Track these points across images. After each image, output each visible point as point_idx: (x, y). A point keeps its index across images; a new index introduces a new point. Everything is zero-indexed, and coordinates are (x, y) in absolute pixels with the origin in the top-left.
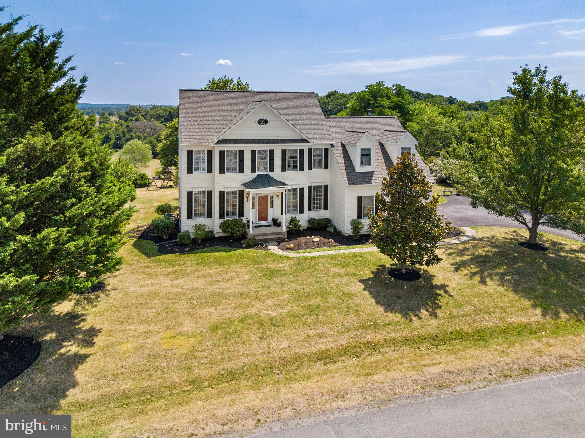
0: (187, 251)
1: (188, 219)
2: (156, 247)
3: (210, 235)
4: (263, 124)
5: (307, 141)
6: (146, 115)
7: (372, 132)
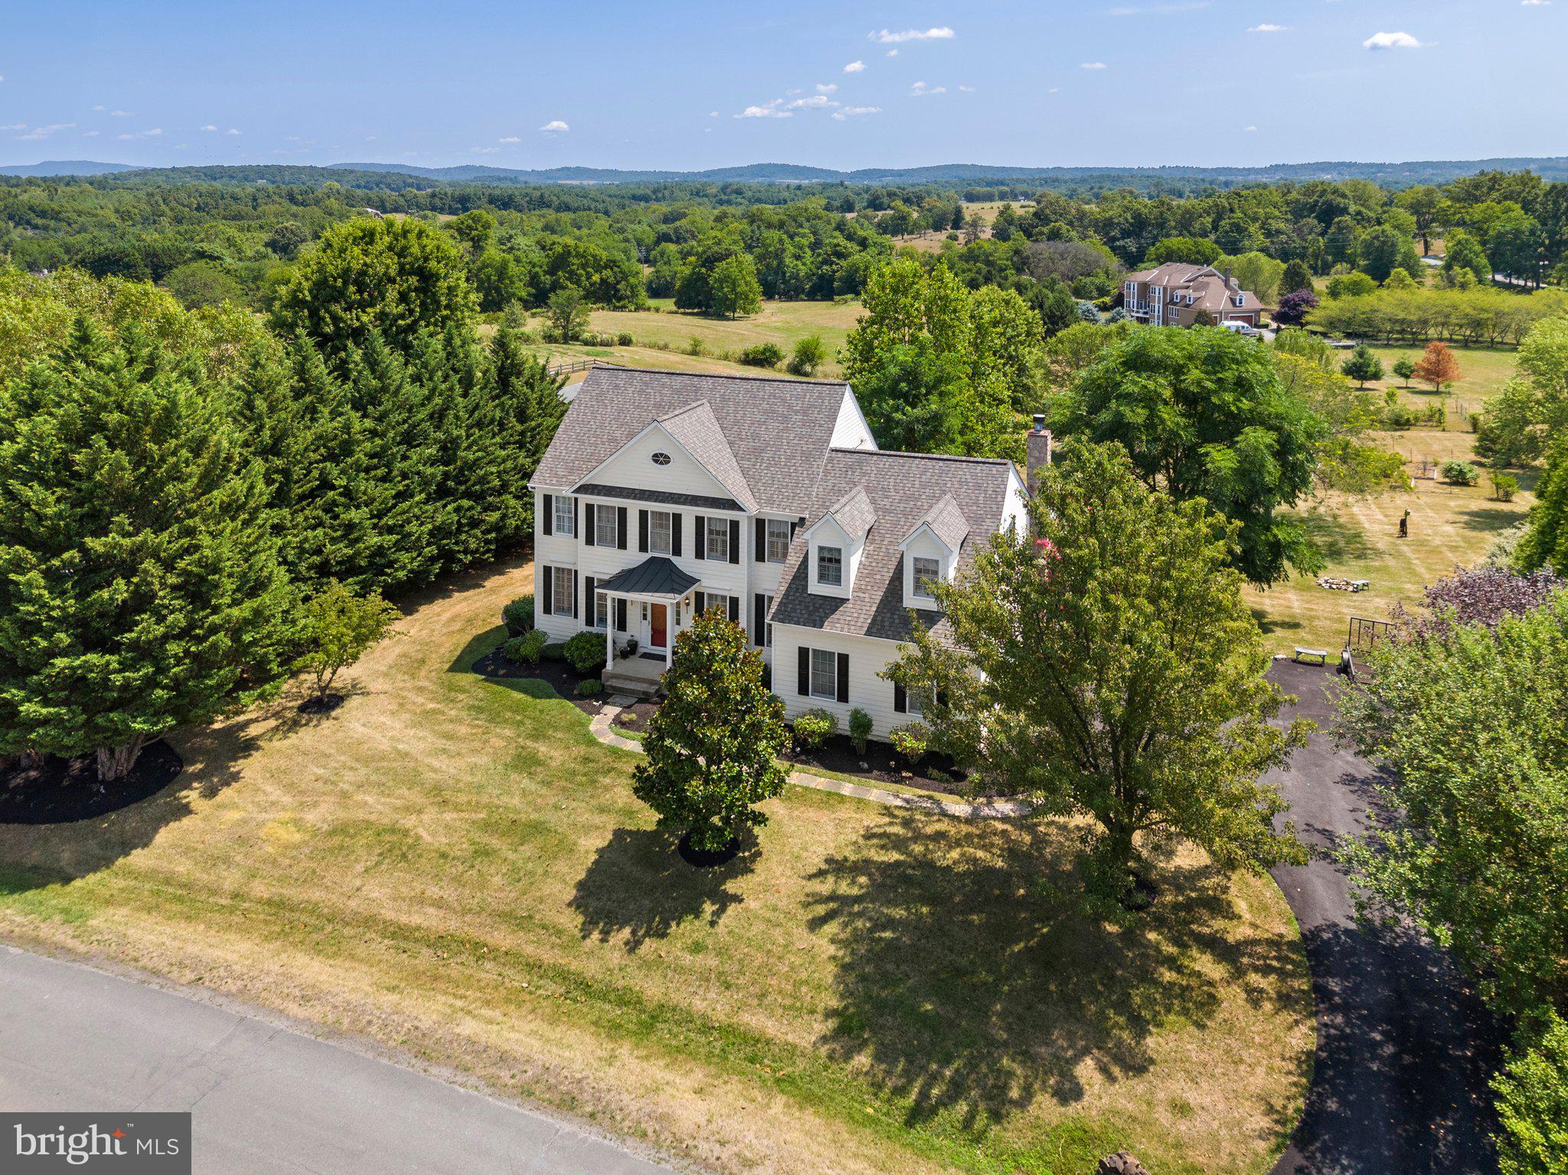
1: (545, 611)
4: (661, 464)
5: (739, 508)
6: (1081, 219)
7: (918, 499)
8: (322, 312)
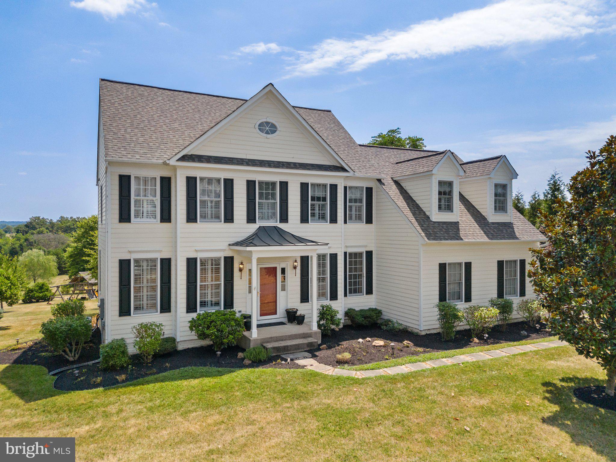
0: (123, 381)
1: (120, 315)
2: (50, 378)
3: (168, 346)
4: (267, 133)
5: (343, 170)
6: (52, 227)
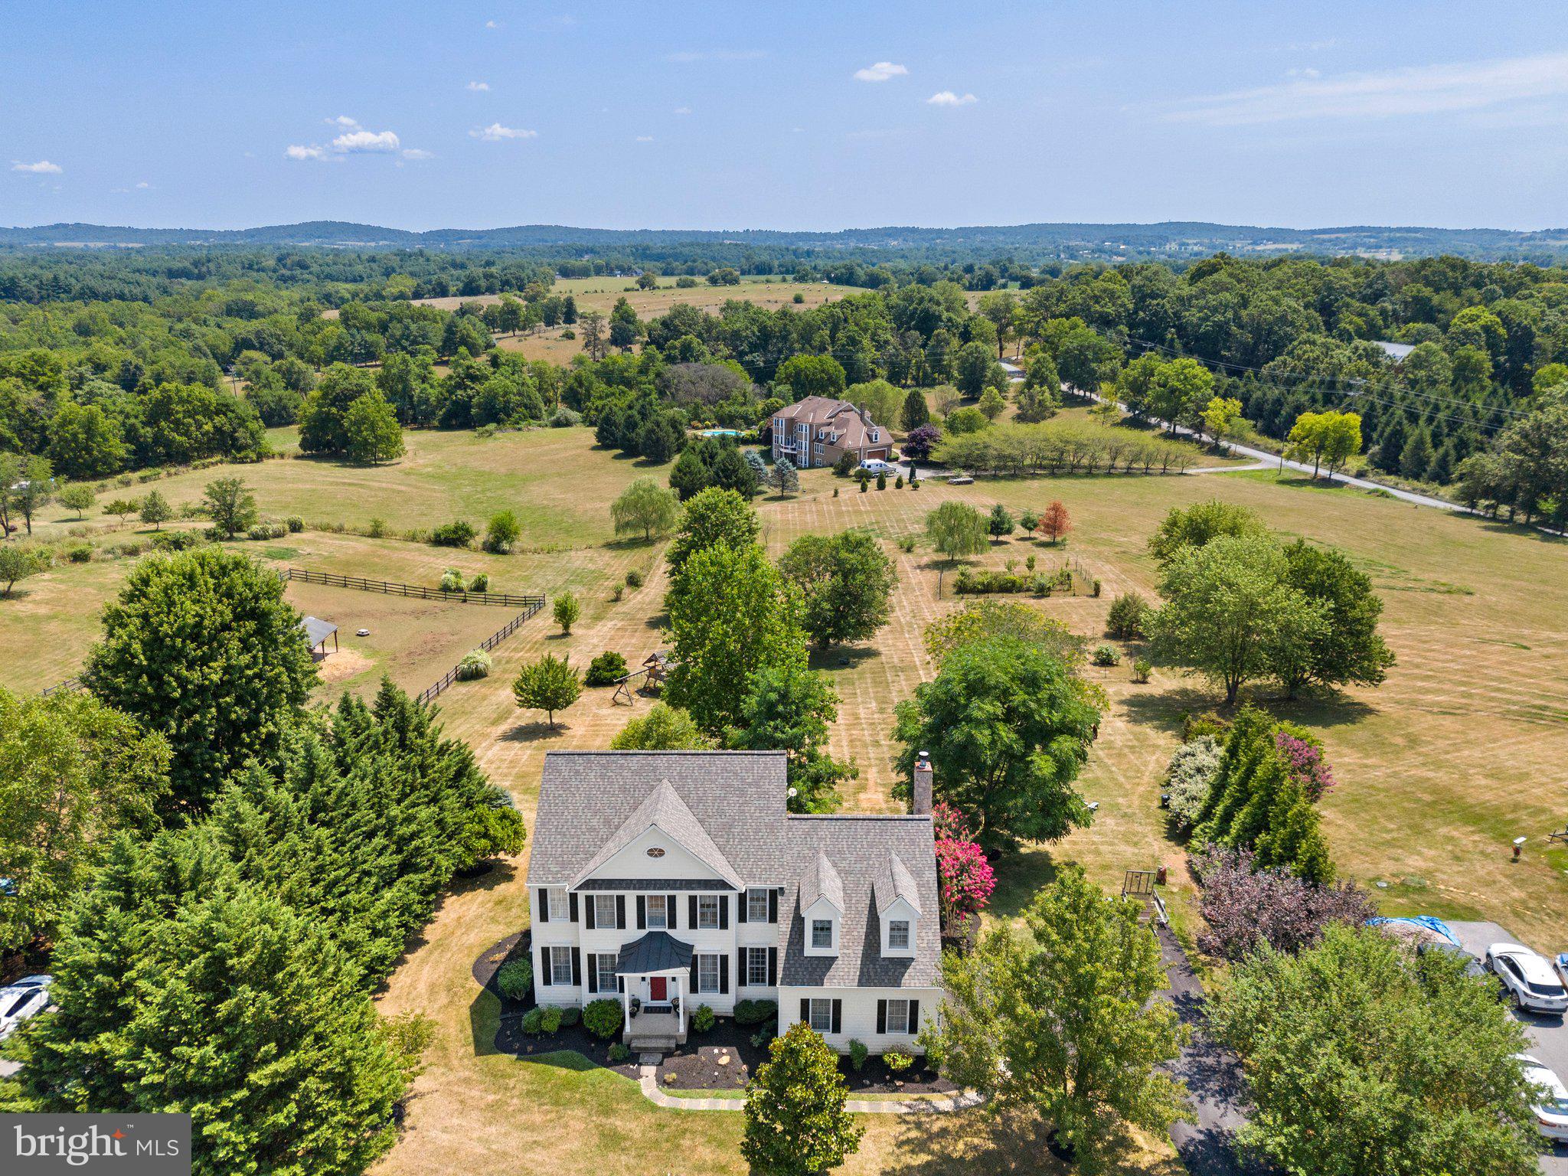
0: (529, 1053)
1: (544, 984)
2: (497, 1026)
5: (730, 887)
6: (709, 331)
7: (869, 859)
8: (166, 677)
